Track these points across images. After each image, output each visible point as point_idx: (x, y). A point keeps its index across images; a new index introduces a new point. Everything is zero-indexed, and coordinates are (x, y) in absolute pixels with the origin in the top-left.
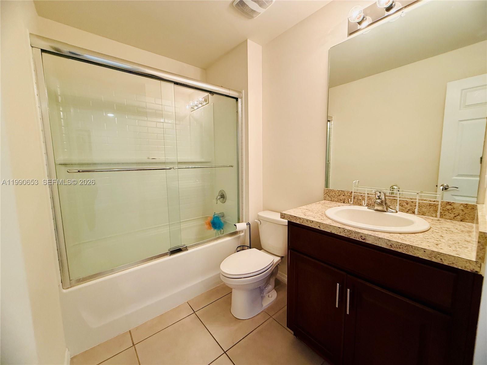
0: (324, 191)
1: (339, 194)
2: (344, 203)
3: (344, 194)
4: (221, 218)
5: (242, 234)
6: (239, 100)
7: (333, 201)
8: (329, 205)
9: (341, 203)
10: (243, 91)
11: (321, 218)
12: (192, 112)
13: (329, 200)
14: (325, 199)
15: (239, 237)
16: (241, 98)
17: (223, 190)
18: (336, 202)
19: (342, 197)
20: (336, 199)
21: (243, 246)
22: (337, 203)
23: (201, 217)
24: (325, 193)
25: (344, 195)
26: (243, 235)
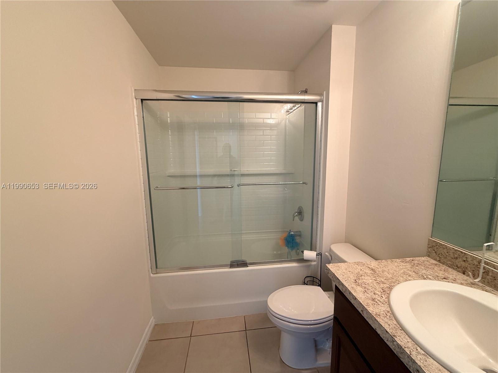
0: (429, 242)
1: (456, 256)
2: (464, 274)
3: (465, 259)
4: (298, 237)
5: (313, 263)
6: (320, 104)
7: (443, 263)
8: (424, 272)
9: (458, 271)
10: (324, 92)
11: (374, 296)
12: (287, 115)
13: (435, 260)
14: (429, 256)
15: (310, 266)
16: (322, 102)
17: (302, 207)
18: (449, 267)
19: (460, 262)
20: (450, 262)
21: (313, 277)
22: (450, 270)
23: (280, 230)
24: (430, 246)
25: (464, 261)
26: (315, 265)
